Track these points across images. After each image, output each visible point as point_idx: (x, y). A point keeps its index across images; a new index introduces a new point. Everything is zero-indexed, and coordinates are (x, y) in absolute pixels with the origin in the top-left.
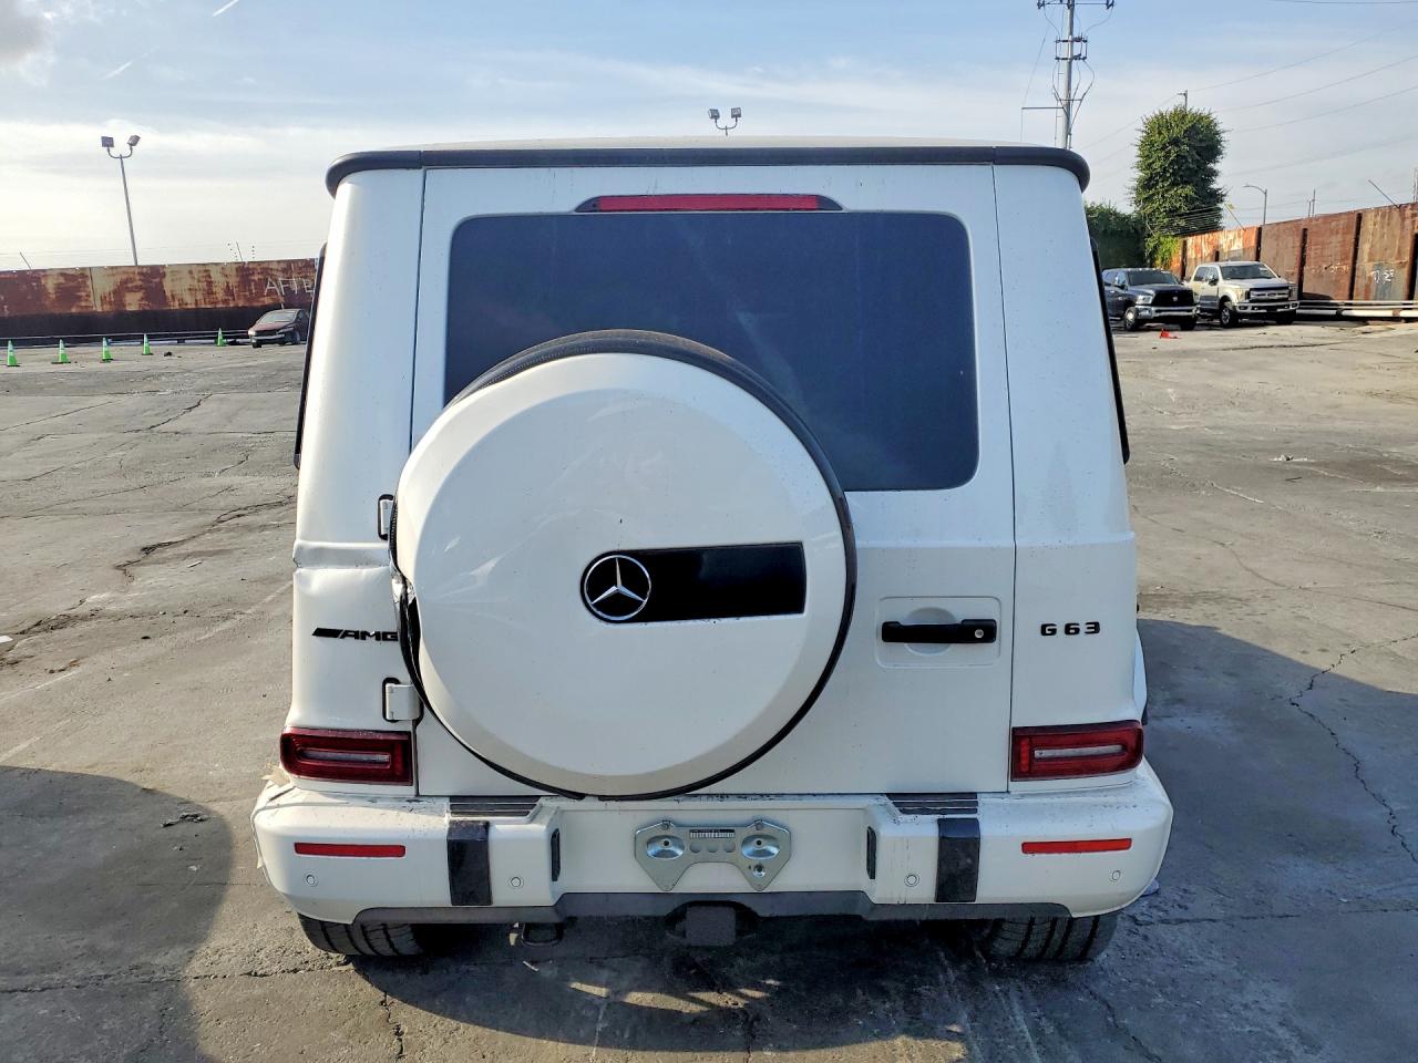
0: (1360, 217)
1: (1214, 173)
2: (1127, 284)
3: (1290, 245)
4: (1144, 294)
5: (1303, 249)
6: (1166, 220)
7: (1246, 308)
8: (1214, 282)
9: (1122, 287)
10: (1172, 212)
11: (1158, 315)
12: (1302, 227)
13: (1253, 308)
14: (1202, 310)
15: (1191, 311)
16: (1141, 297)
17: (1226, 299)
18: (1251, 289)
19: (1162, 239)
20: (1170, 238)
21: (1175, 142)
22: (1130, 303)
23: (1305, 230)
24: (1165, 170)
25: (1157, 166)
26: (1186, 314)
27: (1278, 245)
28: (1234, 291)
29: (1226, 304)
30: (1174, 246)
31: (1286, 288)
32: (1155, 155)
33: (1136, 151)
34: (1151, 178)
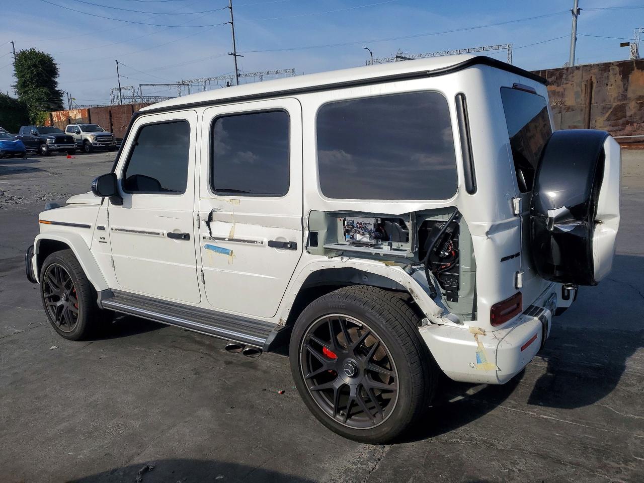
0: (133, 107)
1: (56, 83)
2: (38, 133)
3: (104, 117)
4: (50, 138)
5: (111, 119)
6: (37, 103)
7: (96, 144)
8: (79, 133)
9: (36, 135)
10: (40, 100)
11: (59, 148)
12: (108, 110)
13: (99, 144)
14: (78, 146)
15: (73, 146)
16: (48, 140)
17: (86, 140)
18: (97, 136)
19: (38, 112)
20: (42, 112)
21: (35, 66)
22: (43, 142)
23: (110, 111)
24: (32, 79)
25: (27, 76)
26: (71, 147)
27: (99, 117)
28: (90, 137)
29: (87, 142)
30: (46, 116)
31: (111, 136)
32: (25, 71)
33: (13, 68)
34: (25, 82)
